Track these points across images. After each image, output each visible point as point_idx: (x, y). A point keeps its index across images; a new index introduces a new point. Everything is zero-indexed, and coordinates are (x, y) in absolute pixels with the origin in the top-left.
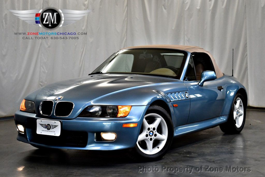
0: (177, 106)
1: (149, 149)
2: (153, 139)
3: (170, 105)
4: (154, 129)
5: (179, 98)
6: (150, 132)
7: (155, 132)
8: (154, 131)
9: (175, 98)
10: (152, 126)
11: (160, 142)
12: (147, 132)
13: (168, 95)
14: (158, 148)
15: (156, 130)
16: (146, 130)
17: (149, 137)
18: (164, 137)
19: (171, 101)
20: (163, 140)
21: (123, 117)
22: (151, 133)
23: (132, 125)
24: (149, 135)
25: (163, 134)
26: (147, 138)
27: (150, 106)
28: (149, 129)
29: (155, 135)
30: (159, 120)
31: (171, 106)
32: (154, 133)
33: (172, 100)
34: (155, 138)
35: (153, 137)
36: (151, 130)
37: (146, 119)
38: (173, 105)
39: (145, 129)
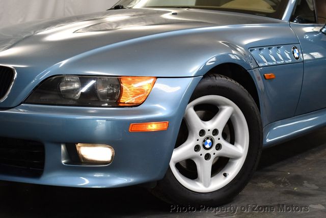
0: (273, 77)
1: (203, 180)
2: (213, 157)
3: (256, 75)
4: (215, 132)
5: (278, 59)
6: (204, 141)
7: (219, 139)
8: (215, 138)
9: (269, 60)
10: (209, 126)
11: (229, 161)
12: (198, 140)
13: (252, 53)
14: (225, 175)
15: (220, 135)
16: (195, 135)
17: (203, 152)
18: (240, 149)
19: (259, 67)
20: (236, 158)
21: (132, 106)
22: (209, 141)
23: (153, 127)
24: (204, 146)
25: (237, 142)
26: (198, 153)
27: (203, 78)
28: (202, 133)
29: (219, 147)
30: (228, 110)
31: (259, 78)
32: (216, 142)
33: (261, 65)
34: (218, 152)
35: (212, 151)
36: (208, 134)
37: (196, 108)
38: (264, 76)
39: (192, 133)
